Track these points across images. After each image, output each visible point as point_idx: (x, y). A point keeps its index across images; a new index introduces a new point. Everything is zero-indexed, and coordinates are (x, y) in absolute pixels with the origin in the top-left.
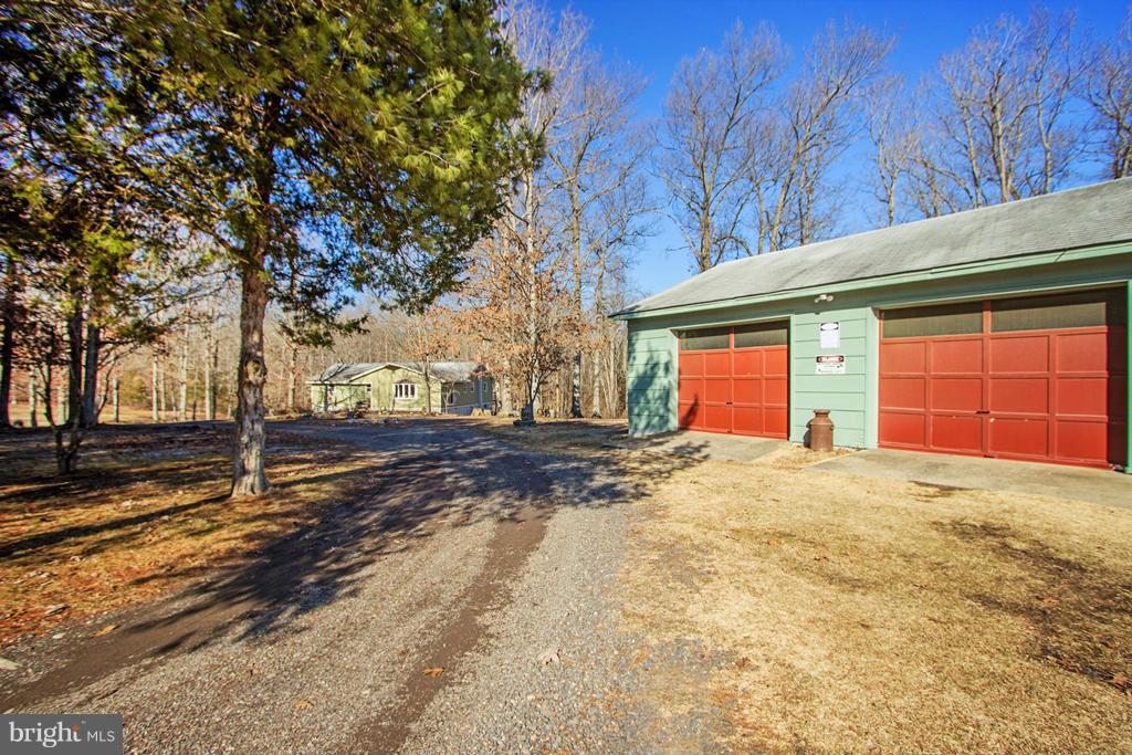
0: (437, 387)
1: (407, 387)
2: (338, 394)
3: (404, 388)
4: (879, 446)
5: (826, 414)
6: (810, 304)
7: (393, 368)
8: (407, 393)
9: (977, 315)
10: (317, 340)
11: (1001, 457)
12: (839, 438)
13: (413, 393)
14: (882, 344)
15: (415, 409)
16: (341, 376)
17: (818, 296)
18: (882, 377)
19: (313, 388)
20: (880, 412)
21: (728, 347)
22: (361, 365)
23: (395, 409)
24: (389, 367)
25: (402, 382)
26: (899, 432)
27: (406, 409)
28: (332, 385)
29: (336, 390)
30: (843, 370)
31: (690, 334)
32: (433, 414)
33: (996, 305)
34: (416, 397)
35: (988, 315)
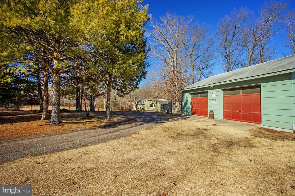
0: (159, 105)
1: (153, 105)
2: (139, 106)
3: (152, 105)
4: (223, 119)
5: (212, 111)
6: (209, 88)
7: (150, 101)
8: (153, 106)
9: (239, 90)
10: (122, 96)
11: (243, 121)
12: (215, 117)
13: (154, 106)
14: (224, 96)
15: (155, 110)
16: (139, 102)
17: (210, 87)
18: (224, 104)
19: (134, 105)
20: (224, 111)
21: (199, 97)
22: (144, 100)
23: (151, 110)
24: (149, 100)
25: (152, 104)
26: (228, 116)
27: (153, 110)
28: (138, 104)
29: (138, 106)
30: (216, 102)
31: (194, 94)
32: (158, 111)
33: (243, 88)
34: (155, 107)
35: (241, 91)
